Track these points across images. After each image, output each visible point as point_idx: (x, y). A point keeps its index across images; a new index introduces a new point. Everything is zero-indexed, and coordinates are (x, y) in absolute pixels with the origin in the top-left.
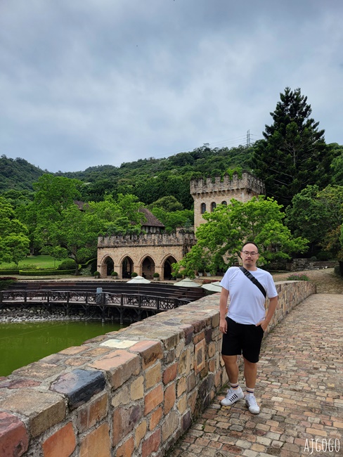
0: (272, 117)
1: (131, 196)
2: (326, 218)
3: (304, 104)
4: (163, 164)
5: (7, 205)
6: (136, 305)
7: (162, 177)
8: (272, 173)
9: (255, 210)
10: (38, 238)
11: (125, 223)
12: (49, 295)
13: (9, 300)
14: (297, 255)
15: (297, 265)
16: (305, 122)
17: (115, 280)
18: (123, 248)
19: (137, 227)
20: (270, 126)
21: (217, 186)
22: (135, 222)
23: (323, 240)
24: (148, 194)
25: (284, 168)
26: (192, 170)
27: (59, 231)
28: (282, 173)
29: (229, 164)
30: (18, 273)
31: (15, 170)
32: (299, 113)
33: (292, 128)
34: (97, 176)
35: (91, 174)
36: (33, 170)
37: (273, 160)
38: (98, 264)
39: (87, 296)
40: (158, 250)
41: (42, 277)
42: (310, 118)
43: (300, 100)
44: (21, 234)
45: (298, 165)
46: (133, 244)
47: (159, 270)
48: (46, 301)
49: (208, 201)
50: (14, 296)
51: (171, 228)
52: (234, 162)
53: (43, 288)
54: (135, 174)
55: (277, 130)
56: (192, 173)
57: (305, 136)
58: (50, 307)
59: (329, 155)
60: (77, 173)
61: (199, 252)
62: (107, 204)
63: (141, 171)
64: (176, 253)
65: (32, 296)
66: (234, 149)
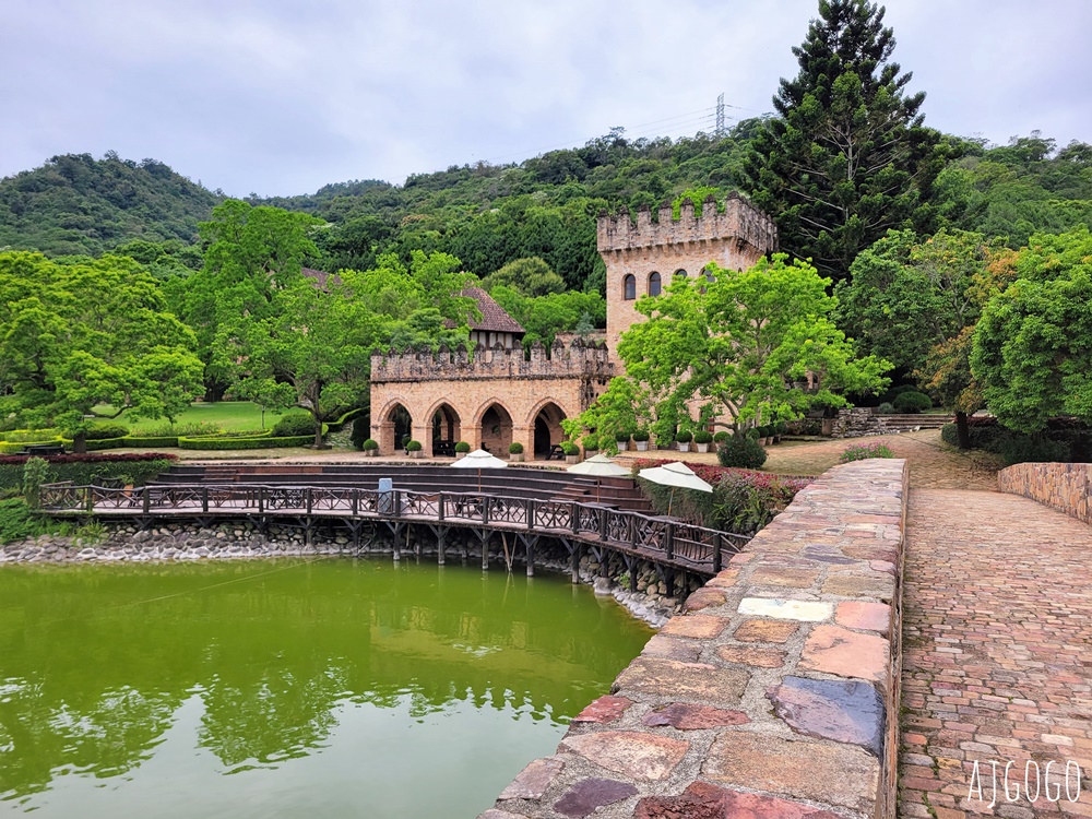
0: (796, 59)
1: (442, 258)
2: (932, 311)
3: (877, 26)
4: (510, 178)
5: (143, 276)
6: (477, 520)
7: (511, 210)
8: (794, 199)
9: (766, 289)
10: (222, 360)
11: (433, 324)
12: (262, 495)
13: (164, 506)
14: (862, 399)
15: (848, 423)
16: (877, 74)
17: (418, 461)
18: (434, 384)
19: (461, 334)
20: (791, 82)
21: (663, 232)
22: (455, 321)
23: (924, 364)
24: (479, 254)
25: (823, 187)
26: (583, 193)
27: (273, 343)
28: (819, 201)
29: (674, 178)
30: (175, 444)
31: (142, 191)
32: (865, 51)
33: (846, 87)
34: (348, 209)
35: (331, 201)
36: (185, 189)
37: (797, 167)
38: (373, 422)
39: (356, 497)
40: (521, 388)
41: (235, 454)
42: (890, 61)
43: (868, 16)
44: (180, 348)
45: (859, 180)
46: (458, 374)
47: (523, 436)
48: (257, 510)
49: (641, 269)
50: (175, 497)
51: (538, 336)
52: (685, 175)
53: (244, 479)
54: (441, 203)
55: (809, 91)
56: (585, 201)
57: (879, 108)
58: (267, 525)
59: (935, 156)
60: (297, 198)
61: (628, 392)
62: (385, 276)
63: (456, 195)
64: (566, 395)
65: (220, 498)
66: (686, 142)
